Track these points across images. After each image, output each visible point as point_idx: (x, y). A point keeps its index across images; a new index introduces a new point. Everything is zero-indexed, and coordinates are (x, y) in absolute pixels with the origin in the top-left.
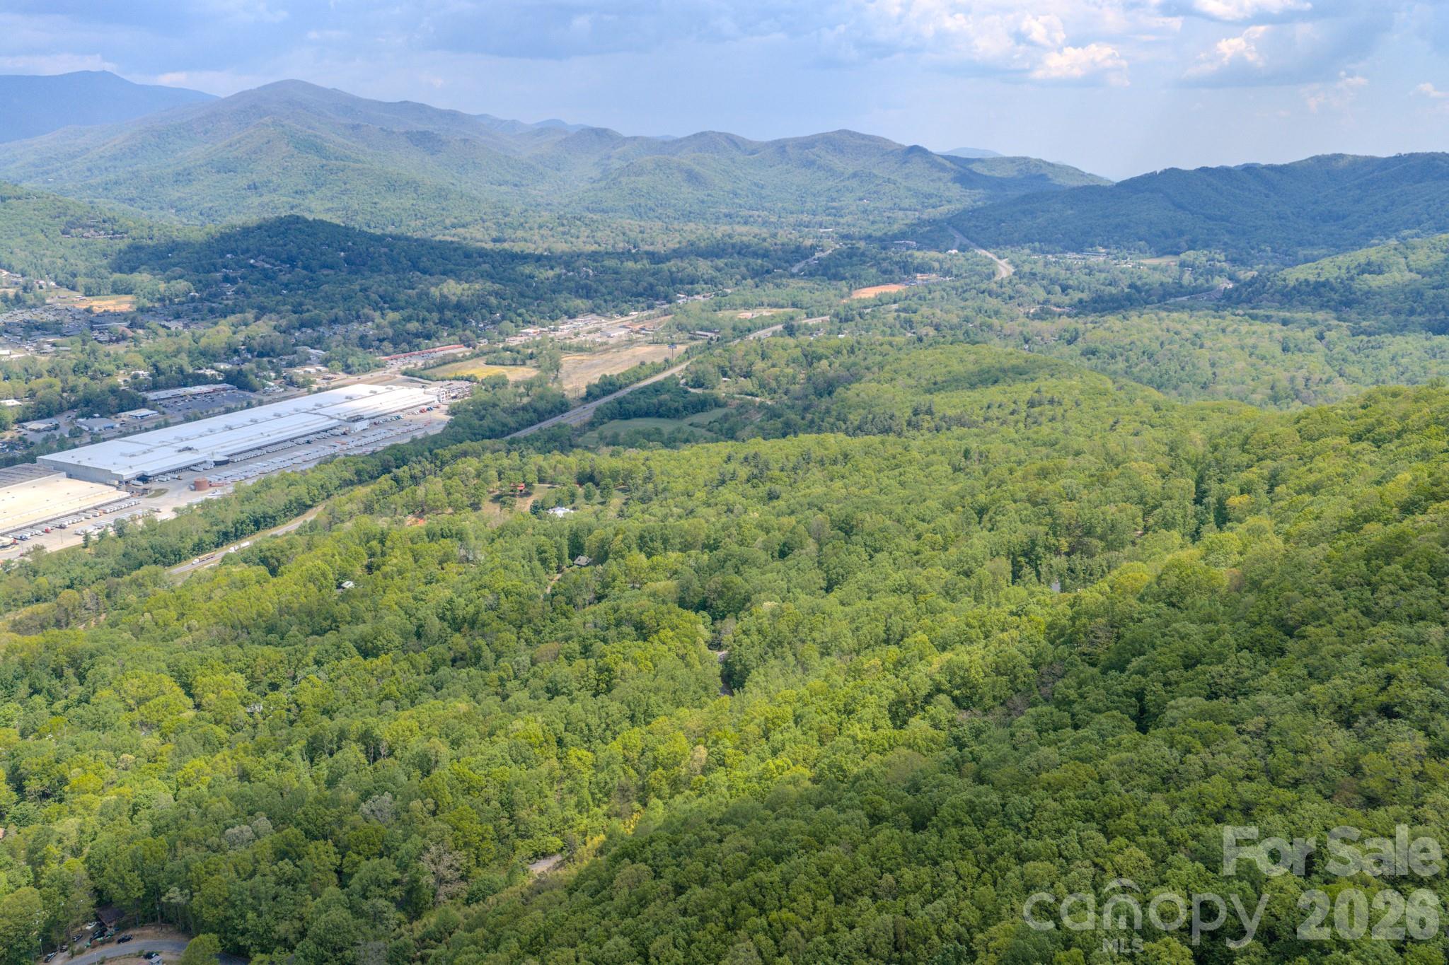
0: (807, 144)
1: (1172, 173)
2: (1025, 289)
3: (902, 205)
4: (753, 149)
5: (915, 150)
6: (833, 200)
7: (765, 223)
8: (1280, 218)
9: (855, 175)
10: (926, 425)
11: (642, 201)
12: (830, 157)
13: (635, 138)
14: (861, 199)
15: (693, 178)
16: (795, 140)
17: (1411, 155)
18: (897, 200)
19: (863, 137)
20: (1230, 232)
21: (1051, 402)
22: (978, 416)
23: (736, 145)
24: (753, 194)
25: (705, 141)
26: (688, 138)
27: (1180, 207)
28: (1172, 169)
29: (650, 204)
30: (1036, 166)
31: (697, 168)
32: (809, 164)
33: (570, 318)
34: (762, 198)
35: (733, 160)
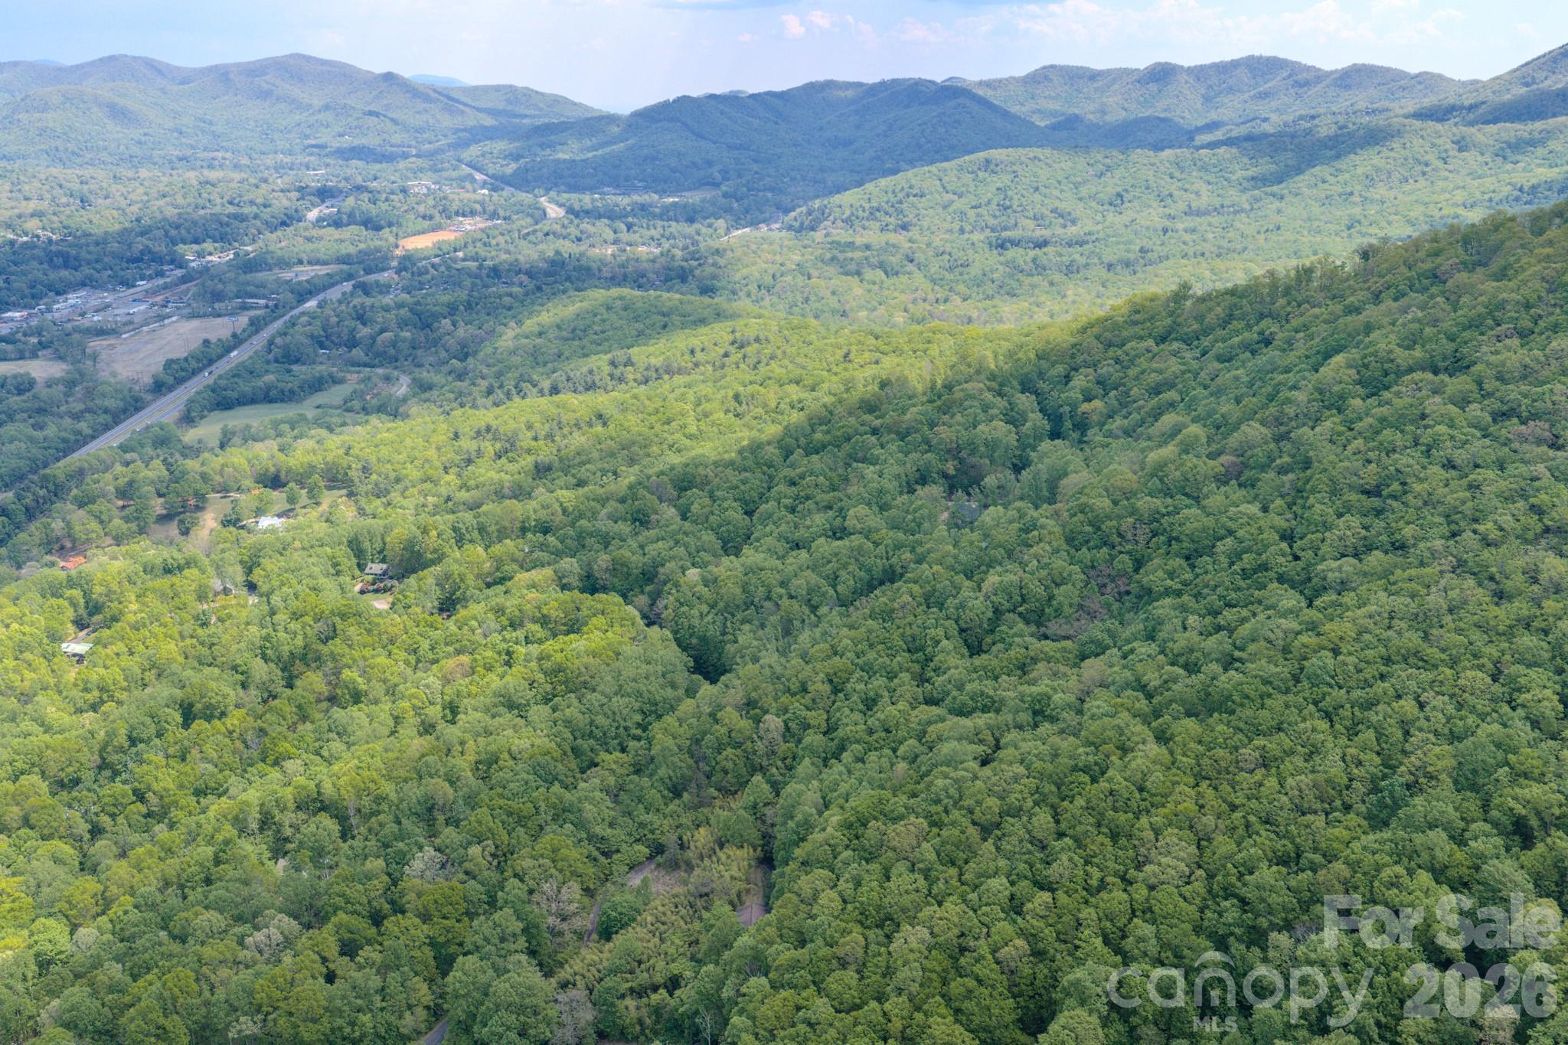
0: (255, 70)
1: (684, 100)
2: (590, 228)
3: (393, 141)
4: (185, 77)
5: (389, 77)
6: (307, 137)
7: (237, 167)
8: (796, 146)
9: (327, 107)
10: (631, 377)
11: (59, 143)
12: (288, 86)
13: (15, 64)
14: (341, 135)
15: (118, 113)
16: (238, 65)
17: (894, 81)
18: (386, 136)
19: (324, 62)
20: (756, 161)
21: (757, 340)
22: (686, 361)
23: (160, 72)
24: (203, 131)
25: (114, 66)
26: (92, 63)
27: (700, 136)
28: (684, 97)
29: (71, 146)
30: (525, 95)
31: (122, 102)
32: (265, 95)
33: (58, 293)
34: (216, 136)
35: (163, 91)
